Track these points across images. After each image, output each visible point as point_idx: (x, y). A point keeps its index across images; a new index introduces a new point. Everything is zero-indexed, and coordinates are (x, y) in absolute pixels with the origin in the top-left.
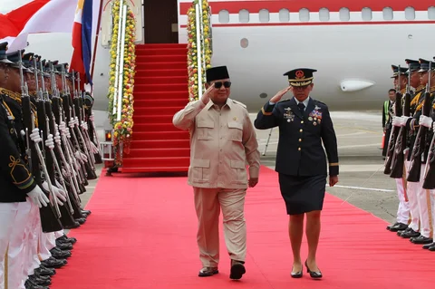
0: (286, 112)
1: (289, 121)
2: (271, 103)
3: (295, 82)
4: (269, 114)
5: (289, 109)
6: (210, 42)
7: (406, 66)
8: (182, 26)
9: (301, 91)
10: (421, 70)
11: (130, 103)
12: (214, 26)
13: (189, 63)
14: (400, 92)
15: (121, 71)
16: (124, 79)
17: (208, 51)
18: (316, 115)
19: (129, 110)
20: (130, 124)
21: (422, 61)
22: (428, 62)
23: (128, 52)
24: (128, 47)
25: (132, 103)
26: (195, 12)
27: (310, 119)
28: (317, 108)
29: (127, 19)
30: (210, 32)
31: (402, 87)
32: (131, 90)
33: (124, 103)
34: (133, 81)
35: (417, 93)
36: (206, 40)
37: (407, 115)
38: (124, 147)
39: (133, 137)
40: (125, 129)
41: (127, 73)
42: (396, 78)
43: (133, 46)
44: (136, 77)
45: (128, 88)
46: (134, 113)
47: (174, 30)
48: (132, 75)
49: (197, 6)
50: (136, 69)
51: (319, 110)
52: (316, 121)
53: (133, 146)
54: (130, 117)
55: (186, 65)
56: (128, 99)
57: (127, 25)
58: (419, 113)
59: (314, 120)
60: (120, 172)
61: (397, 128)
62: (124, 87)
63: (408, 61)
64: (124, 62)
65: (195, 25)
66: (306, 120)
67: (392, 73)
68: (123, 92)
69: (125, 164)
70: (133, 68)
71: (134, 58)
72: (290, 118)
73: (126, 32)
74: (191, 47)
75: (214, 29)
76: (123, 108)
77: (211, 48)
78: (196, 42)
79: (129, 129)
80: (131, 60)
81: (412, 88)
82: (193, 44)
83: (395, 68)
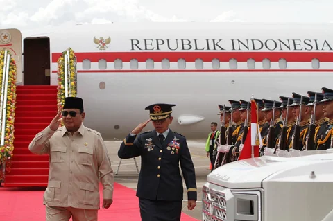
0: (147, 142)
1: (149, 150)
2: (132, 135)
3: (153, 116)
4: (132, 144)
5: (150, 139)
6: (76, 84)
7: (229, 105)
8: (53, 72)
9: (160, 124)
10: (241, 109)
11: (11, 132)
12: (79, 71)
13: (59, 101)
14: (224, 126)
15: (5, 106)
16: (7, 113)
17: (74, 92)
18: (174, 146)
19: (11, 137)
20: (11, 148)
21: (243, 102)
22: (246, 103)
23: (10, 91)
24: (10, 88)
25: (13, 132)
26: (63, 60)
27: (169, 148)
28: (175, 139)
29: (10, 65)
30: (75, 76)
31: (226, 122)
32: (12, 121)
33: (6, 132)
34: (14, 114)
35: (237, 127)
36: (72, 83)
37: (230, 144)
38: (6, 167)
39: (13, 159)
40: (7, 152)
41: (9, 108)
42: (222, 115)
43: (14, 87)
44: (16, 111)
45: (10, 120)
46: (14, 140)
47: (46, 75)
48: (13, 109)
49: (65, 55)
50: (16, 104)
51: (177, 141)
52: (174, 151)
53: (13, 165)
54: (11, 143)
55: (56, 103)
56: (10, 128)
57: (9, 70)
58: (239, 142)
59: (172, 150)
60: (3, 186)
61: (222, 154)
62: (7, 119)
63: (231, 102)
64: (7, 100)
65: (64, 71)
66: (164, 149)
67: (219, 111)
68: (6, 123)
69: (7, 180)
70: (14, 104)
71: (15, 96)
72: (150, 147)
73: (9, 76)
74: (60, 88)
75: (79, 74)
76: (5, 135)
77: (76, 89)
78: (64, 84)
79: (10, 152)
80: (12, 98)
81: (234, 123)
82: (62, 86)
83: (221, 107)
